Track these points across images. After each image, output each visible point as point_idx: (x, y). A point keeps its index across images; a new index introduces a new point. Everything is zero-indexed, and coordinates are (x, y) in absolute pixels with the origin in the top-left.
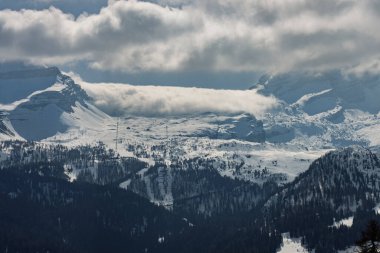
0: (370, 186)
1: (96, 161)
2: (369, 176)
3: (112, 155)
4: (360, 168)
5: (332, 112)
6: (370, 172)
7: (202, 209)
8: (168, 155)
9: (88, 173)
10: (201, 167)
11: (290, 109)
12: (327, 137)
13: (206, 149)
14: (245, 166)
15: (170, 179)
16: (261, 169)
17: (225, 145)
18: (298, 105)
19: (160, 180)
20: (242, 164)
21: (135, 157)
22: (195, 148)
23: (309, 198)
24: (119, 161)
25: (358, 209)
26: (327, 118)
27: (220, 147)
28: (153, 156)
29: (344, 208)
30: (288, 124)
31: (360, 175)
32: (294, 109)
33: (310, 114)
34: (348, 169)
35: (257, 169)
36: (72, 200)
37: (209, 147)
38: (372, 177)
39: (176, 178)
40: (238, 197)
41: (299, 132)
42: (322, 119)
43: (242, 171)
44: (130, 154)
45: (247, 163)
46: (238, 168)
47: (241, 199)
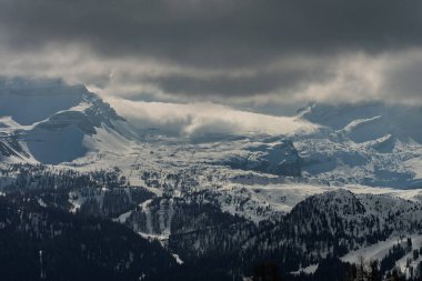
0: (347, 232)
1: (104, 189)
2: (349, 221)
3: (122, 183)
4: (340, 214)
5: (379, 140)
6: (350, 218)
7: (197, 245)
8: (180, 186)
9: (94, 202)
10: (206, 201)
11: (335, 135)
12: (370, 167)
13: (222, 180)
14: (249, 202)
15: (171, 212)
16: (265, 206)
17: (242, 176)
18: (344, 132)
19: (161, 213)
20: (248, 199)
21: (145, 186)
22: (210, 179)
23: (281, 243)
24: (127, 190)
25: (328, 256)
26: (373, 147)
27: (235, 179)
28: (164, 186)
29: (315, 253)
30: (330, 152)
31: (338, 220)
32: (339, 135)
33: (356, 142)
34: (327, 214)
35: (261, 205)
36: (60, 232)
37: (224, 179)
38: (351, 223)
39: (177, 211)
40: (232, 235)
41: (340, 162)
42: (368, 148)
43: (245, 207)
44: (141, 183)
45: (254, 198)
46: (242, 203)
47: (235, 238)
